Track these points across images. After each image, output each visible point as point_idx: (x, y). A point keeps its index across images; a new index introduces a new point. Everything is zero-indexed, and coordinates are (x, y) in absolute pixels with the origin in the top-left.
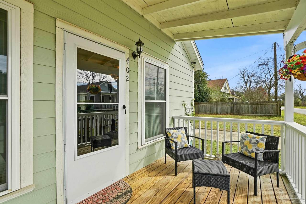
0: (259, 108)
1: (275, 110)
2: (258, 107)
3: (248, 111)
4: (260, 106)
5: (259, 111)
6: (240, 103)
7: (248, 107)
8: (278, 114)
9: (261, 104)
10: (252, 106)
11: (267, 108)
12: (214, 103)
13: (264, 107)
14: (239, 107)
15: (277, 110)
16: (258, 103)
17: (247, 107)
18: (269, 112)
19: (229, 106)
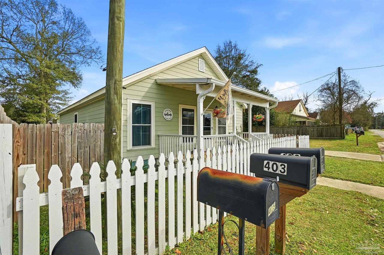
0: (325, 131)
1: (340, 133)
2: (323, 130)
3: (314, 134)
4: (326, 129)
5: (324, 134)
6: (306, 127)
7: (314, 131)
8: (342, 137)
9: (327, 127)
10: (317, 130)
11: (332, 130)
12: (280, 127)
13: (329, 130)
14: (305, 130)
15: (341, 133)
16: (323, 127)
17: (312, 130)
18: (334, 135)
19: (295, 129)
